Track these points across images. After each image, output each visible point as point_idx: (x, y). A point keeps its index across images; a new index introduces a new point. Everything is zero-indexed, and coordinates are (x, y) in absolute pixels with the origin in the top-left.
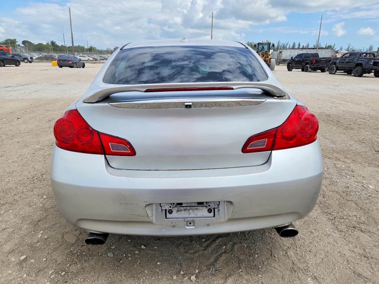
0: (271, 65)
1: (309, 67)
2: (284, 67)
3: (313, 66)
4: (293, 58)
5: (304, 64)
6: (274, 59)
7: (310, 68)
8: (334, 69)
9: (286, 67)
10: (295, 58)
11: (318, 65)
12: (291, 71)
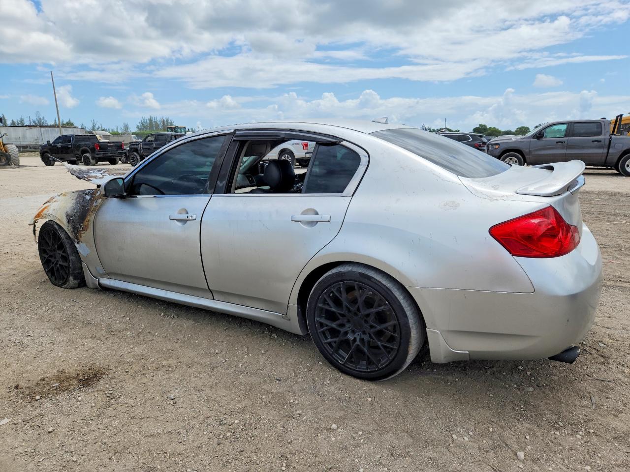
0: (11, 156)
1: (90, 158)
2: (37, 160)
3: (97, 155)
4: (51, 143)
5: (79, 153)
6: (13, 146)
7: (93, 159)
8: (137, 159)
9: (39, 159)
10: (54, 142)
11: (106, 154)
12: (53, 165)
